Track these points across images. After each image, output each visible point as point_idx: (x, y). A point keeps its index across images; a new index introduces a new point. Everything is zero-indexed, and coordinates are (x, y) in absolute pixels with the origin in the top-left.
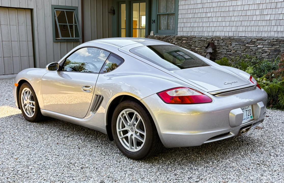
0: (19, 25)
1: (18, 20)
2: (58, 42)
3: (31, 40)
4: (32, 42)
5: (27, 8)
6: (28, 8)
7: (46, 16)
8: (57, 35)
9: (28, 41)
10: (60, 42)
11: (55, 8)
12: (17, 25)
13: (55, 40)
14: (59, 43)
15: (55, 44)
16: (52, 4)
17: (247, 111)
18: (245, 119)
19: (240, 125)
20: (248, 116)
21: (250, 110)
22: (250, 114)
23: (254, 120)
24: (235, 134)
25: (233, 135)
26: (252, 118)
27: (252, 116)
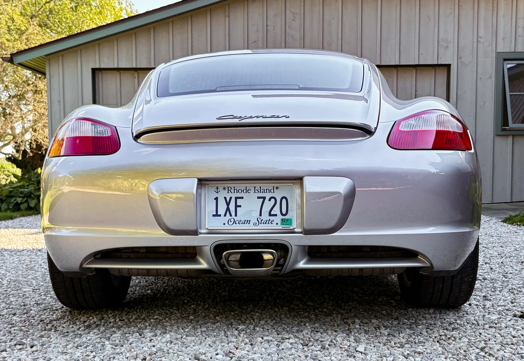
1: (416, 91)
2: (508, 136)
5: (436, 63)
6: (439, 63)
7: (481, 78)
8: (505, 122)
10: (513, 136)
11: (505, 60)
13: (500, 130)
14: (510, 138)
15: (498, 139)
16: (498, 51)
17: (264, 198)
18: (248, 222)
19: (198, 235)
20: (270, 215)
21: (284, 200)
22: (284, 211)
23: (301, 233)
24: (208, 263)
25: (204, 265)
26: (291, 224)
27: (291, 219)
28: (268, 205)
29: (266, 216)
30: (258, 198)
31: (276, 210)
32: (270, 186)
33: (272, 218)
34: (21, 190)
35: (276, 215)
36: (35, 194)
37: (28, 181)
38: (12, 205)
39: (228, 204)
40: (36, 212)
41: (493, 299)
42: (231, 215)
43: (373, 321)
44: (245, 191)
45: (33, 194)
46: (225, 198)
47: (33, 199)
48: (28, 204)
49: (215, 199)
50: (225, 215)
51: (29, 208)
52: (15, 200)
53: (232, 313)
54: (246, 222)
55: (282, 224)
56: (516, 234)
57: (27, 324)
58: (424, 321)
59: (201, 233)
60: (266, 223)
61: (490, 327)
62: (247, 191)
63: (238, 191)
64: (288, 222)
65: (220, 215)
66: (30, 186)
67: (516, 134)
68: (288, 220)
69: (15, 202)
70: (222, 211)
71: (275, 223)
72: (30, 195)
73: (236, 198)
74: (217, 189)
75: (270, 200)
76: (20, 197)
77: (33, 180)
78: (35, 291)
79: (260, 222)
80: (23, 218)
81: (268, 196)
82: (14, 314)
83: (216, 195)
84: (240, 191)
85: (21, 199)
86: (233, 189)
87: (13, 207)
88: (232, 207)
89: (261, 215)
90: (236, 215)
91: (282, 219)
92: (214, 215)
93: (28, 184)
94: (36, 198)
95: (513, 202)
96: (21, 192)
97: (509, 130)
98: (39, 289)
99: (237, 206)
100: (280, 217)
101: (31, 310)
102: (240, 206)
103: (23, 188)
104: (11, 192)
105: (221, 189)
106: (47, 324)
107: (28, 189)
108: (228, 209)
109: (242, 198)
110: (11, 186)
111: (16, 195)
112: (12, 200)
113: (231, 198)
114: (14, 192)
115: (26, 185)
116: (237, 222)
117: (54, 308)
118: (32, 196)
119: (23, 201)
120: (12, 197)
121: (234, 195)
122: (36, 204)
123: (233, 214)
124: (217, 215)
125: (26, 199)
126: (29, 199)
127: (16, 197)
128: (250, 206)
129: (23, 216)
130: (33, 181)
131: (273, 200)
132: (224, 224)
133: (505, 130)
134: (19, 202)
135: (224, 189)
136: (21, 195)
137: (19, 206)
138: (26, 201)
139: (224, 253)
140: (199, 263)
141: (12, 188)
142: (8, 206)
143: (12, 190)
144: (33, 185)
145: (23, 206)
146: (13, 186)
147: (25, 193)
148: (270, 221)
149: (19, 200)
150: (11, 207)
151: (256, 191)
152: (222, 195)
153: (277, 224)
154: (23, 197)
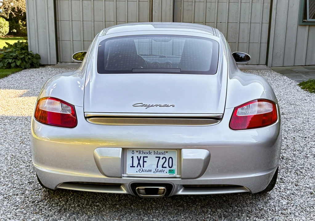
0: (253, 2)
2: (306, 25)
3: (268, 22)
4: (268, 25)
8: (305, 17)
9: (263, 22)
10: (309, 26)
12: (251, 3)
13: (302, 21)
14: (307, 27)
15: (300, 28)
17: (159, 158)
18: (150, 171)
19: (122, 178)
20: (163, 167)
21: (171, 159)
22: (170, 166)
23: (180, 178)
24: (127, 191)
25: (124, 192)
26: (174, 173)
27: (174, 170)
28: (162, 161)
29: (160, 168)
30: (156, 157)
31: (166, 165)
32: (163, 151)
33: (164, 169)
34: (11, 54)
35: (166, 167)
36: (19, 57)
37: (15, 48)
38: (6, 64)
39: (139, 160)
40: (21, 69)
41: (286, 181)
42: (141, 167)
43: (218, 210)
44: (149, 153)
45: (18, 57)
46: (138, 157)
47: (19, 60)
48: (16, 63)
49: (132, 157)
50: (137, 167)
51: (17, 66)
52: (8, 61)
53: (140, 201)
54: (149, 171)
55: (169, 173)
56: (305, 101)
57: (25, 206)
58: (246, 208)
59: (123, 177)
60: (160, 172)
61: (282, 213)
62: (150, 153)
63: (145, 153)
64: (173, 172)
65: (134, 167)
66: (17, 51)
67: (311, 24)
68: (172, 170)
69: (8, 62)
70: (136, 164)
71: (165, 172)
72: (17, 57)
73: (144, 157)
74: (133, 151)
75: (163, 159)
76: (11, 59)
77: (18, 46)
78: (27, 167)
79: (157, 171)
80: (13, 75)
81: (162, 156)
82: (17, 195)
83: (132, 155)
84: (146, 153)
85: (11, 60)
86: (142, 152)
87: (7, 65)
88: (141, 162)
89: (157, 167)
90: (143, 167)
91: (169, 170)
92: (131, 167)
93: (15, 50)
94: (20, 59)
95: (306, 66)
96: (11, 55)
97: (308, 22)
98: (29, 166)
99: (144, 162)
100: (168, 169)
101: (26, 190)
102: (146, 162)
103: (12, 53)
104: (5, 55)
105: (135, 152)
106: (36, 205)
107: (15, 53)
108: (139, 163)
109: (147, 157)
110: (5, 51)
111: (8, 58)
112: (6, 61)
113: (141, 157)
114: (7, 55)
115: (14, 51)
116: (144, 171)
117: (39, 188)
118: (18, 58)
119: (13, 62)
120: (5, 58)
121: (142, 156)
122: (20, 64)
123: (142, 166)
124: (133, 166)
125: (14, 60)
126: (16, 60)
127: (8, 59)
128: (151, 161)
129: (13, 73)
130: (18, 48)
131: (164, 159)
132: (137, 172)
133: (305, 22)
134: (10, 62)
135: (137, 152)
136: (11, 58)
137: (10, 65)
138: (15, 61)
139: (137, 188)
140: (122, 190)
141: (5, 53)
142: (4, 64)
143: (5, 54)
144: (18, 51)
145: (13, 65)
146: (6, 52)
147: (14, 56)
148: (163, 171)
149: (10, 61)
150: (5, 65)
151: (155, 154)
152: (136, 155)
153: (166, 172)
154: (13, 59)
